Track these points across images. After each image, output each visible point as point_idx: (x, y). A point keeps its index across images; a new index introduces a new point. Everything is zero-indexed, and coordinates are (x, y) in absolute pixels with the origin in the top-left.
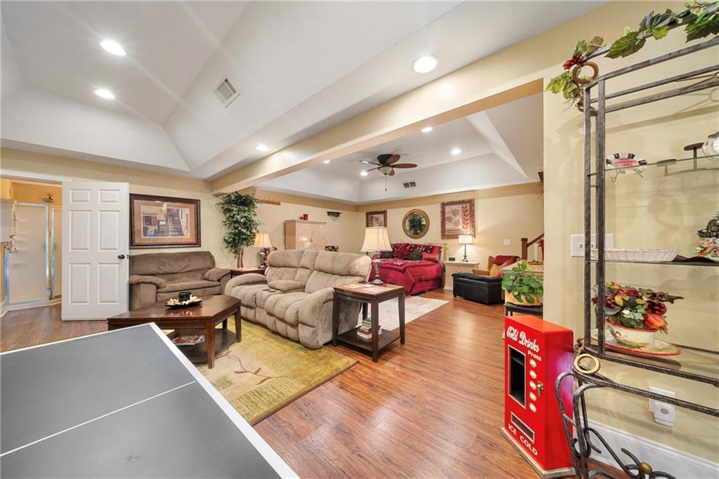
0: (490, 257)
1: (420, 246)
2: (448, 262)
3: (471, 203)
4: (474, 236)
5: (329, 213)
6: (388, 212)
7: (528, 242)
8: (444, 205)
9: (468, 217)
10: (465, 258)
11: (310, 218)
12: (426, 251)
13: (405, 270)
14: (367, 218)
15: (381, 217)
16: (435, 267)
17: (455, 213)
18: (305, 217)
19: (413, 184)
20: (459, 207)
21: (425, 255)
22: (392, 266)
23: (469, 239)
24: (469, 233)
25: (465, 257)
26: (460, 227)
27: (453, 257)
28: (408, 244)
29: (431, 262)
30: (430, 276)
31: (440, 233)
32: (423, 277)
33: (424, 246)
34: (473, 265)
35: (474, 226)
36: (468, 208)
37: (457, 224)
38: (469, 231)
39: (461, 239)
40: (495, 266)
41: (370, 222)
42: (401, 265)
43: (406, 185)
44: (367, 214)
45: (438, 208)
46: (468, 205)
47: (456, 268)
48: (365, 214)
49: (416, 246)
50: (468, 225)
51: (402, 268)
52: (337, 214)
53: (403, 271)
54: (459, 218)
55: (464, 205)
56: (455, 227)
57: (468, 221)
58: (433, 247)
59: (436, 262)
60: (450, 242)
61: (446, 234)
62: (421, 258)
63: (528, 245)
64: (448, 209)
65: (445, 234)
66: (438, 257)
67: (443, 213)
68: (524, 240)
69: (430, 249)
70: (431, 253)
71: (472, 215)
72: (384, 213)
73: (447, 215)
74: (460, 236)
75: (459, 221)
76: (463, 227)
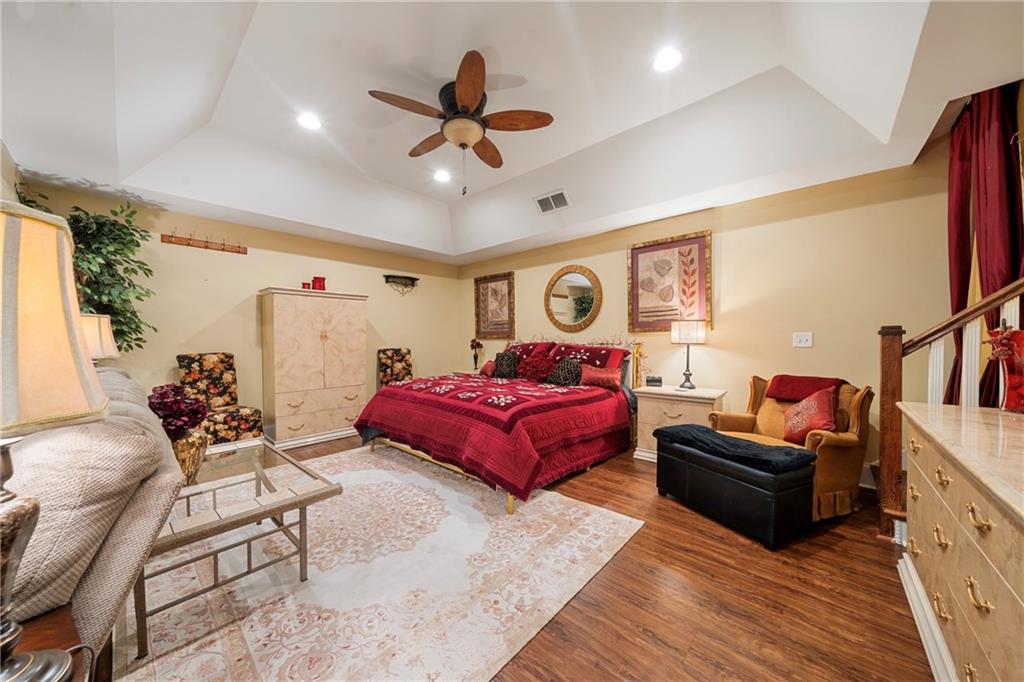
0: (757, 380)
1: (577, 349)
2: (645, 388)
3: (701, 241)
4: (710, 323)
5: (388, 278)
6: (515, 277)
7: (905, 339)
8: (636, 251)
9: (696, 276)
10: (688, 380)
11: (329, 286)
12: (591, 362)
13: (513, 420)
14: (477, 290)
15: (502, 286)
16: (611, 403)
17: (661, 269)
18: (319, 283)
19: (559, 200)
20: (672, 255)
21: (589, 372)
22: (482, 408)
23: (700, 332)
24: (696, 317)
25: (688, 376)
26: (675, 302)
27: (657, 376)
28: (554, 345)
29: (602, 391)
30: (597, 427)
31: (626, 320)
32: (575, 434)
33: (588, 350)
34: (709, 402)
35: (709, 299)
36: (695, 254)
37: (665, 295)
38: (696, 310)
39: (676, 333)
40: (769, 405)
41: (482, 297)
42: (508, 407)
43: (545, 204)
44: (478, 281)
45: (622, 258)
46: (695, 247)
47: (665, 406)
48: (473, 281)
49: (569, 348)
50: (696, 297)
51: (505, 416)
52: (412, 282)
53: (508, 427)
54: (672, 280)
55: (685, 249)
56: (661, 303)
57: (696, 288)
58: (609, 351)
59: (615, 389)
60: (647, 339)
61: (641, 319)
62: (577, 379)
63: (907, 349)
64: (645, 260)
65: (638, 322)
66: (618, 376)
67: (633, 270)
68: (891, 333)
69: (601, 356)
70: (602, 366)
71: (706, 272)
72: (508, 277)
73: (642, 276)
74: (675, 325)
75: (671, 287)
76: (682, 302)
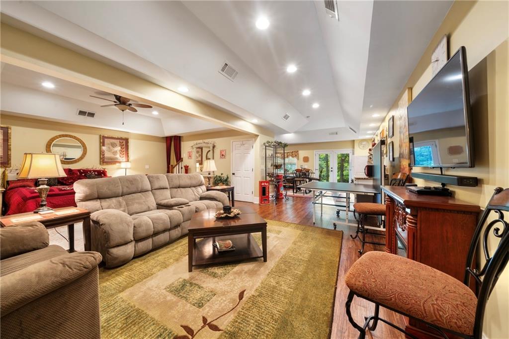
3: (127, 140)
8: (103, 137)
9: (124, 150)
17: (113, 145)
19: (91, 115)
20: (117, 142)
24: (124, 161)
26: (118, 156)
35: (128, 156)
36: (124, 143)
37: (115, 153)
38: (124, 159)
46: (124, 141)
50: (124, 155)
54: (117, 149)
55: (122, 141)
56: (113, 156)
57: (124, 152)
61: (105, 160)
64: (107, 141)
65: (103, 161)
71: (127, 149)
74: (117, 163)
75: (116, 151)
76: (120, 156)
